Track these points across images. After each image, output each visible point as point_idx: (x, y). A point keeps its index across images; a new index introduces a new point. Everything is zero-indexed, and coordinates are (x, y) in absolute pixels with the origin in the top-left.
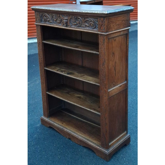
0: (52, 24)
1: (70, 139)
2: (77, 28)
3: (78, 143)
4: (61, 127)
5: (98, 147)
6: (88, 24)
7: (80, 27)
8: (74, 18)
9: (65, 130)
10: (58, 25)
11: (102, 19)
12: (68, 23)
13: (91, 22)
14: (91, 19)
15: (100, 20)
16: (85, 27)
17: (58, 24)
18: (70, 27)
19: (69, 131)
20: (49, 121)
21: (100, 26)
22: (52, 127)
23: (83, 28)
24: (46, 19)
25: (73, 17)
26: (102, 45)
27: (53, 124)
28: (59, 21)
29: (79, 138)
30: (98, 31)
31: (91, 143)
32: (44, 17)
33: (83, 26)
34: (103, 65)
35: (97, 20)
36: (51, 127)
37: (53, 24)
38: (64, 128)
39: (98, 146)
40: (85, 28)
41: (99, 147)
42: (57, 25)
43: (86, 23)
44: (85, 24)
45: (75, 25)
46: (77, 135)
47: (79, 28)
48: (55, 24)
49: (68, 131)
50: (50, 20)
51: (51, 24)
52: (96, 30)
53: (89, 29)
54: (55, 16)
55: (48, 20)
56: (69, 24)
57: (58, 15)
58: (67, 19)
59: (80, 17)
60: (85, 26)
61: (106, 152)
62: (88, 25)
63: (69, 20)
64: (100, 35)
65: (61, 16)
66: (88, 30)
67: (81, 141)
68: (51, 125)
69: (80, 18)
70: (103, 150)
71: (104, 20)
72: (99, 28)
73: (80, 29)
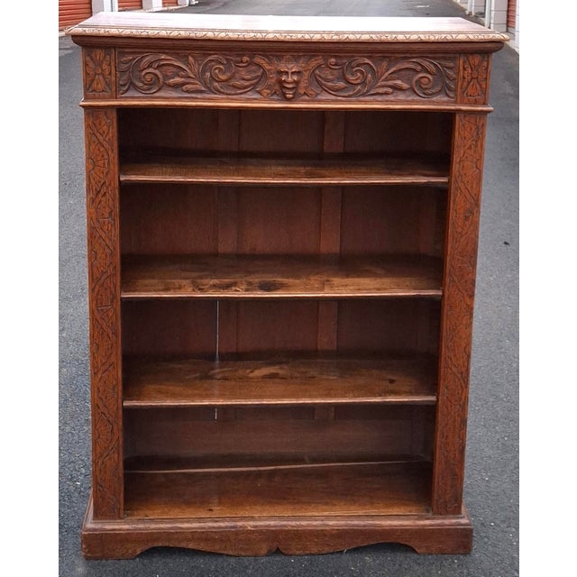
0: (199, 96)
1: (278, 552)
2: (349, 102)
3: (327, 549)
4: (222, 524)
5: (428, 522)
6: (409, 81)
7: (364, 95)
8: (336, 65)
9: (250, 525)
10: (242, 96)
11: (476, 59)
12: (303, 85)
13: (421, 75)
14: (426, 63)
15: (464, 62)
16: (392, 93)
17: (241, 94)
18: (308, 101)
19: (272, 523)
20: (141, 526)
21: (465, 84)
22: (167, 544)
23: (379, 98)
24: (161, 80)
25: (333, 60)
26: (470, 148)
27: (172, 528)
28: (247, 83)
29: (327, 528)
30: (456, 102)
31: (389, 523)
32: (151, 70)
33: (381, 90)
34: (467, 218)
35: (452, 65)
36: (160, 548)
37: (207, 96)
38: (240, 524)
39: (420, 518)
40: (391, 98)
41: (428, 519)
42: (235, 97)
43: (398, 79)
44: (390, 83)
45: (337, 90)
46: (315, 523)
47: (361, 98)
48: (225, 96)
49: (268, 523)
50: (192, 81)
51: (194, 95)
52: (446, 99)
53: (410, 98)
54: (220, 63)
55: (178, 80)
56: (306, 88)
57: (245, 59)
58: (301, 69)
59: (369, 58)
60: (391, 90)
61: (462, 525)
62: (405, 86)
63: (306, 74)
64: (463, 115)
65: (258, 60)
66: (407, 101)
67: (341, 534)
68: (157, 539)
69: (367, 61)
70: (447, 522)
71: (485, 64)
72: (459, 90)
73: (366, 102)
